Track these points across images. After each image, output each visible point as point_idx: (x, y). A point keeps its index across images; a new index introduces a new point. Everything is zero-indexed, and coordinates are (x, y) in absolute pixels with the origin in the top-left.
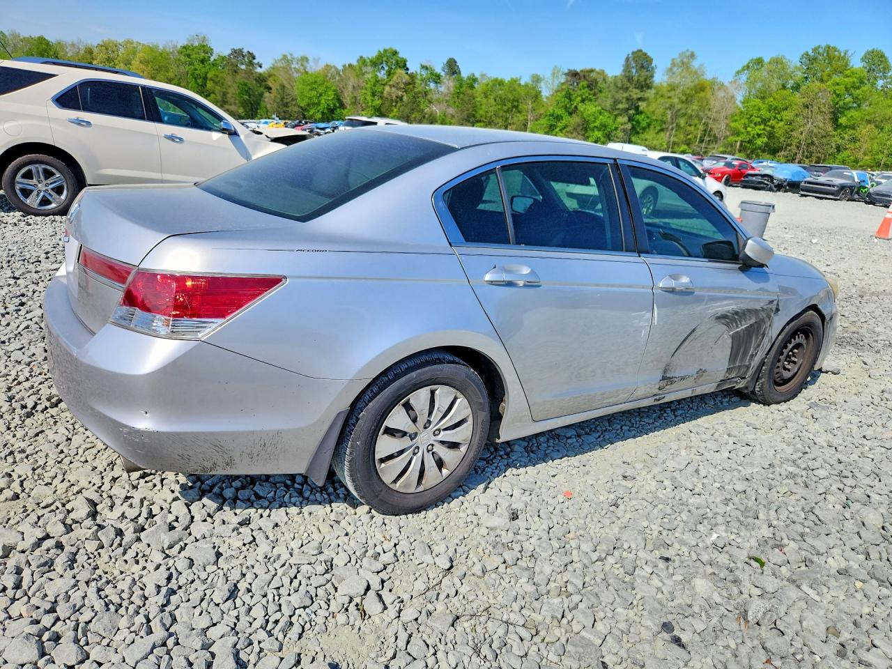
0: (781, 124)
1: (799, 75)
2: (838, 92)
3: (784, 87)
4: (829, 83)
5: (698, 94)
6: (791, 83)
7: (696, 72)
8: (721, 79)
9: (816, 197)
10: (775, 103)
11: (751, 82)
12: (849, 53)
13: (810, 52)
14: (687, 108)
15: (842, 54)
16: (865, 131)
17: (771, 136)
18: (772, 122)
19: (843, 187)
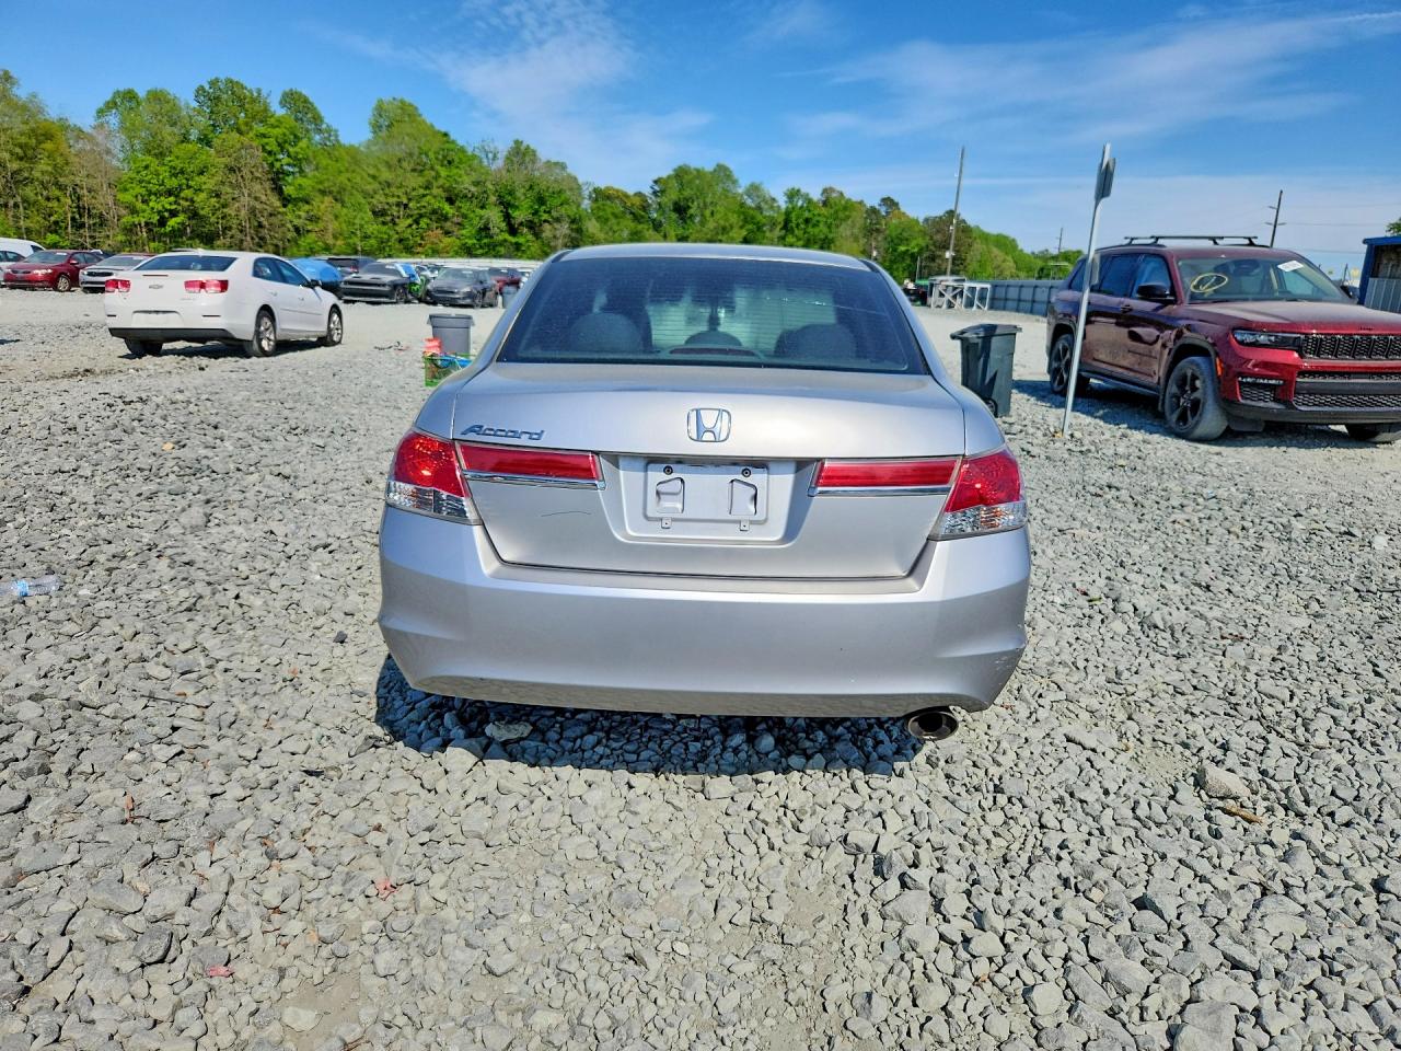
0: (203, 196)
1: (203, 121)
2: (268, 148)
3: (185, 139)
4: (251, 134)
5: (43, 146)
6: (194, 134)
7: (24, 108)
8: (73, 121)
9: (368, 302)
10: (179, 164)
11: (129, 131)
12: (264, 93)
13: (207, 87)
14: (32, 169)
15: (255, 94)
16: (323, 205)
17: (194, 215)
18: (187, 193)
19: (395, 286)
